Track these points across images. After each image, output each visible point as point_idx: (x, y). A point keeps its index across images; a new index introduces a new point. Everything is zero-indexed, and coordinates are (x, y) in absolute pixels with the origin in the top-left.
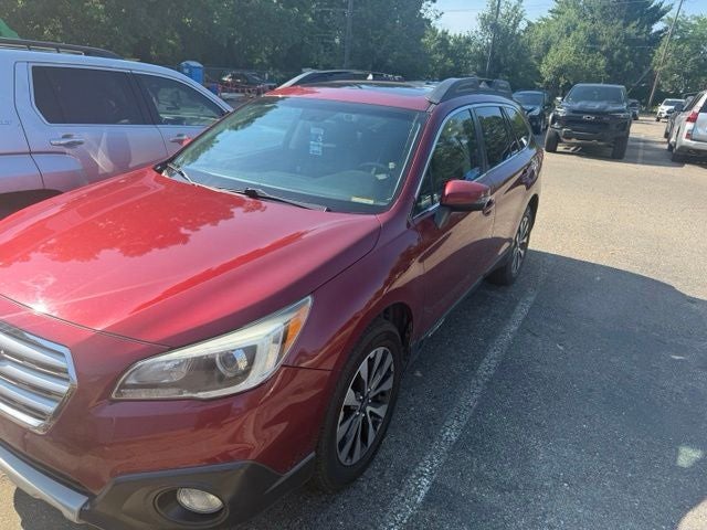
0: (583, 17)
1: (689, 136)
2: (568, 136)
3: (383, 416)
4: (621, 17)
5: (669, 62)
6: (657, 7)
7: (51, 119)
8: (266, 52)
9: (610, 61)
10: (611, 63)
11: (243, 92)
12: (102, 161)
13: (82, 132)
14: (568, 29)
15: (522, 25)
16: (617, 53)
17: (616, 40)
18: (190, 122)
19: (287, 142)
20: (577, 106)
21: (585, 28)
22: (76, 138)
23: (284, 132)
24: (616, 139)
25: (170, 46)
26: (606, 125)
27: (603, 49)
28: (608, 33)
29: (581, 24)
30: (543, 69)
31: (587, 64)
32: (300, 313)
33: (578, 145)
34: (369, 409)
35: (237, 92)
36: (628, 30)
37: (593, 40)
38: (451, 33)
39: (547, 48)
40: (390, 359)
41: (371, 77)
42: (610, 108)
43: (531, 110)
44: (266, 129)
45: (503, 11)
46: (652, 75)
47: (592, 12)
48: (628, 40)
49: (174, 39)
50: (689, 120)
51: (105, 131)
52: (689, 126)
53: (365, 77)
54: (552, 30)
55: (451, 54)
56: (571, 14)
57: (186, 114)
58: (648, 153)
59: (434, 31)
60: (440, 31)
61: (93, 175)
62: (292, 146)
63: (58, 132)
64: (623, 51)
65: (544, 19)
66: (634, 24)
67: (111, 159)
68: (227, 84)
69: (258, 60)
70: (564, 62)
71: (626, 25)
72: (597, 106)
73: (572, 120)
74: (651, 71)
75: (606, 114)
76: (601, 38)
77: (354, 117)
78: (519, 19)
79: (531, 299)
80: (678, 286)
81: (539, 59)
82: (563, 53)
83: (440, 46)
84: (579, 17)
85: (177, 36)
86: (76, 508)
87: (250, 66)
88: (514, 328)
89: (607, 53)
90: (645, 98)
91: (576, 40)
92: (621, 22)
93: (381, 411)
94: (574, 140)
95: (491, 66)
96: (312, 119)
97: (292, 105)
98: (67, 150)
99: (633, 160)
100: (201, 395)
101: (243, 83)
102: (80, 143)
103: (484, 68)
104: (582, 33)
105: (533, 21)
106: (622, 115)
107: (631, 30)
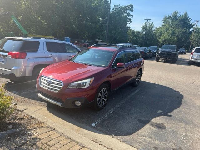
0: (171, 27)
1: (191, 58)
2: (161, 57)
3: (106, 101)
4: (181, 27)
5: (195, 39)
6: (191, 24)
7: (49, 51)
8: (87, 35)
9: (178, 38)
10: (179, 39)
11: (80, 45)
12: (57, 59)
13: (54, 54)
14: (167, 30)
15: (153, 29)
16: (180, 36)
17: (180, 33)
18: (71, 53)
19: (91, 56)
20: (163, 50)
21: (171, 30)
22: (53, 55)
23: (91, 55)
24: (173, 58)
25: (62, 33)
26: (170, 55)
27: (176, 35)
28: (177, 31)
29: (170, 29)
30: (160, 40)
31: (172, 39)
32: (92, 79)
33: (165, 60)
34: (103, 98)
35: (79, 45)
36: (183, 30)
37: (173, 33)
38: (135, 31)
39: (161, 35)
40: (107, 91)
41: (108, 45)
42: (172, 51)
43: (154, 51)
44: (87, 54)
45: (148, 25)
46: (190, 42)
47: (173, 26)
48: (183, 33)
49: (63, 32)
50: (191, 54)
51: (58, 54)
52: (192, 55)
53: (107, 45)
54: (163, 30)
55: (135, 36)
56: (168, 26)
57: (70, 51)
58: (183, 62)
59: (131, 30)
60: (132, 30)
61: (55, 62)
62: (92, 57)
63: (50, 54)
64: (182, 36)
65: (160, 27)
66: (185, 29)
67: (58, 59)
68: (76, 43)
69: (84, 37)
70: (165, 38)
71: (182, 29)
72: (168, 50)
73: (162, 53)
74: (190, 41)
75: (170, 52)
76: (176, 32)
77: (103, 52)
78: (153, 27)
79: (140, 89)
80: (174, 89)
81: (159, 37)
82: (165, 36)
83: (132, 34)
84: (170, 27)
85: (64, 31)
86: (61, 104)
87: (82, 39)
88: (134, 93)
89: (177, 36)
90: (188, 48)
91: (169, 33)
92: (181, 28)
93: (106, 100)
94: (162, 59)
95: (145, 39)
96: (96, 53)
97: (93, 50)
98: (51, 57)
99: (178, 64)
100: (79, 88)
101: (80, 43)
102: (53, 56)
103: (143, 40)
104: (170, 31)
105: (158, 28)
106: (174, 53)
107: (184, 30)
